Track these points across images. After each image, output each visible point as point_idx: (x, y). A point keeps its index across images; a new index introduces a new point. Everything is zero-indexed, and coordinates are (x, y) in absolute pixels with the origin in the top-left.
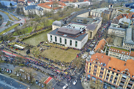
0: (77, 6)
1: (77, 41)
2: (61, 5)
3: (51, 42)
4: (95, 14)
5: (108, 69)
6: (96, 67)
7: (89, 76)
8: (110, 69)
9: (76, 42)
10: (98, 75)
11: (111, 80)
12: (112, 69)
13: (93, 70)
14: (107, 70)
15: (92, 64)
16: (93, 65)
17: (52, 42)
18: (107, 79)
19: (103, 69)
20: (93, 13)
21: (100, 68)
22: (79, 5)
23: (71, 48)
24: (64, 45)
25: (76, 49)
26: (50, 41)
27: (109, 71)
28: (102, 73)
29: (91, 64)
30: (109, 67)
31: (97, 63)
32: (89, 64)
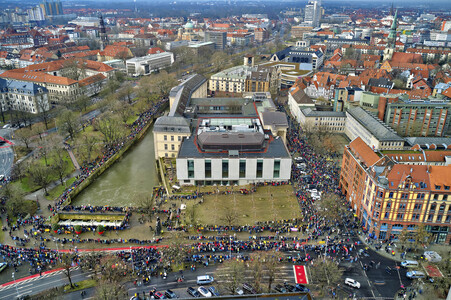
0: (143, 68)
1: (277, 159)
2: (94, 69)
3: (189, 181)
4: (224, 86)
5: (433, 193)
6: (405, 196)
7: (384, 227)
8: (437, 190)
9: (277, 164)
10: (408, 217)
11: (439, 217)
12: (443, 190)
13: (397, 207)
14: (433, 196)
15: (395, 194)
16: (397, 196)
17: (192, 183)
18: (431, 217)
19: (423, 196)
20: (218, 83)
21: (416, 195)
22: (147, 66)
23: (262, 184)
24: (236, 182)
25: (278, 184)
26: (185, 181)
27: (436, 197)
28: (418, 206)
29: (391, 196)
30: (437, 187)
31: (407, 186)
32: (387, 194)
